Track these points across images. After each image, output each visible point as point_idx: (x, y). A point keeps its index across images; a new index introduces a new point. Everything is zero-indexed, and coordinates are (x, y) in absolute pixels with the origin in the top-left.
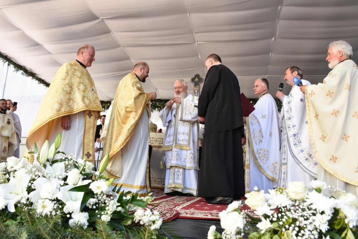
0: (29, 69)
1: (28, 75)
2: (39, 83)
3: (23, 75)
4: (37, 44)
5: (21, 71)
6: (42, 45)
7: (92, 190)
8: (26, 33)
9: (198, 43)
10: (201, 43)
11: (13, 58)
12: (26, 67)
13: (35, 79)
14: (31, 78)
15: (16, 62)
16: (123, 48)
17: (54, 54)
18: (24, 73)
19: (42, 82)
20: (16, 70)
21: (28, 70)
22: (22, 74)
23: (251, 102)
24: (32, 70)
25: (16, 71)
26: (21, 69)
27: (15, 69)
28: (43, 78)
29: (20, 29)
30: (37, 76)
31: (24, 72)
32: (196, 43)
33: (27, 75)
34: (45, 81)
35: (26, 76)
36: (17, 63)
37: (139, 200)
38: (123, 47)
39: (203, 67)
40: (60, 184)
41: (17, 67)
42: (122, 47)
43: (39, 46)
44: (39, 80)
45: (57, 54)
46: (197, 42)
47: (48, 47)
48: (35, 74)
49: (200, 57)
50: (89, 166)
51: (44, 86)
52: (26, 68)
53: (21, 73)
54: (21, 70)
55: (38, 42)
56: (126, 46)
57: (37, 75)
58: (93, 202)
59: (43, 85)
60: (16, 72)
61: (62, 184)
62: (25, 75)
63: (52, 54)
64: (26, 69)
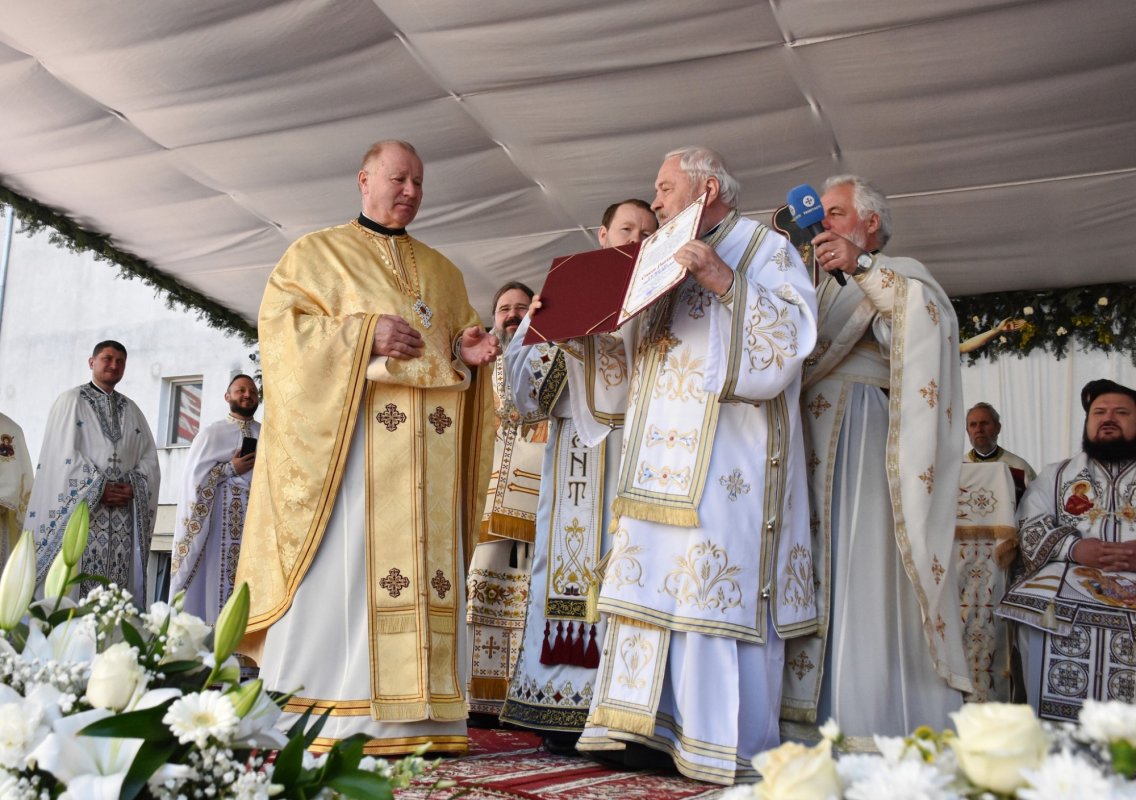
0: (84, 218)
1: (77, 245)
2: (126, 273)
3: (59, 247)
4: (100, 112)
5: (50, 230)
6: (121, 115)
7: (171, 729)
8: (51, 70)
9: (797, 44)
10: (809, 42)
11: (9, 177)
12: (69, 212)
13: (107, 260)
14: (90, 254)
15: (25, 194)
16: (458, 99)
17: (173, 149)
18: (62, 237)
19: (137, 268)
20: (26, 226)
21: (77, 225)
22: (54, 240)
23: (1103, 301)
24: (93, 223)
25: (29, 228)
26: (47, 223)
27: (23, 223)
28: (142, 253)
29: (23, 56)
30: (116, 245)
31: (63, 231)
32: (789, 45)
33: (73, 245)
34: (150, 266)
35: (68, 250)
36: (31, 196)
37: (365, 774)
38: (458, 95)
39: (834, 155)
40: (61, 708)
41: (32, 213)
42: (454, 96)
43: (108, 120)
44: (124, 264)
45: (183, 146)
46: (793, 40)
47: (148, 119)
48: (107, 237)
49: (813, 107)
50: (187, 633)
51: (148, 284)
52: (68, 215)
53: (48, 239)
54: (50, 224)
55: (101, 104)
56: (472, 92)
57: (117, 241)
58: (175, 779)
59: (145, 280)
60: (27, 233)
61: (67, 707)
62: (66, 242)
63: (165, 149)
64: (68, 219)
